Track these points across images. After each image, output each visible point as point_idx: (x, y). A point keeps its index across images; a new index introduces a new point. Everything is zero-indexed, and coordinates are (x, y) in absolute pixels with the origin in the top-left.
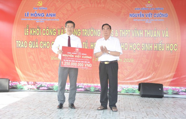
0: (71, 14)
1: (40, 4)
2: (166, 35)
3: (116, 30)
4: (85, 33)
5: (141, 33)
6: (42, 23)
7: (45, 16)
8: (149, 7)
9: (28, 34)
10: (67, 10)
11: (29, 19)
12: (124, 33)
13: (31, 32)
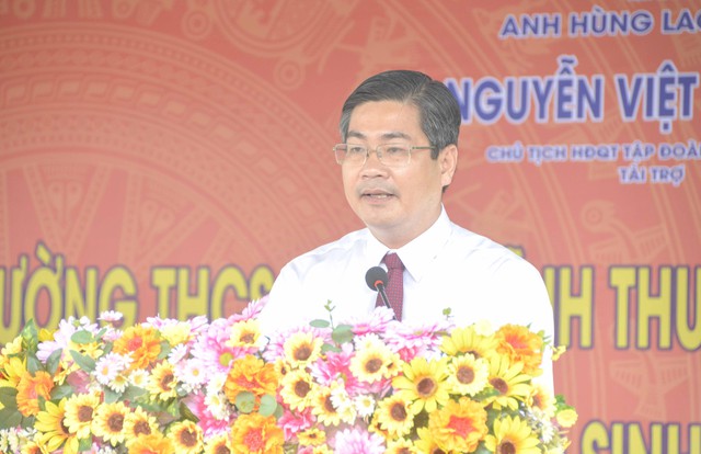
5: (568, 304)
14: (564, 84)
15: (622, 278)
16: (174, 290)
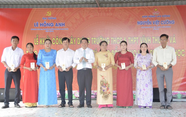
0: (80, 23)
1: (49, 14)
2: (174, 42)
3: (125, 38)
4: (95, 42)
5: (149, 40)
6: (52, 33)
7: (54, 25)
8: (156, 14)
9: (37, 44)
10: (76, 19)
11: (39, 29)
12: (132, 40)
13: (41, 41)
14: (148, 22)
15: (153, 38)
16: (113, 39)
